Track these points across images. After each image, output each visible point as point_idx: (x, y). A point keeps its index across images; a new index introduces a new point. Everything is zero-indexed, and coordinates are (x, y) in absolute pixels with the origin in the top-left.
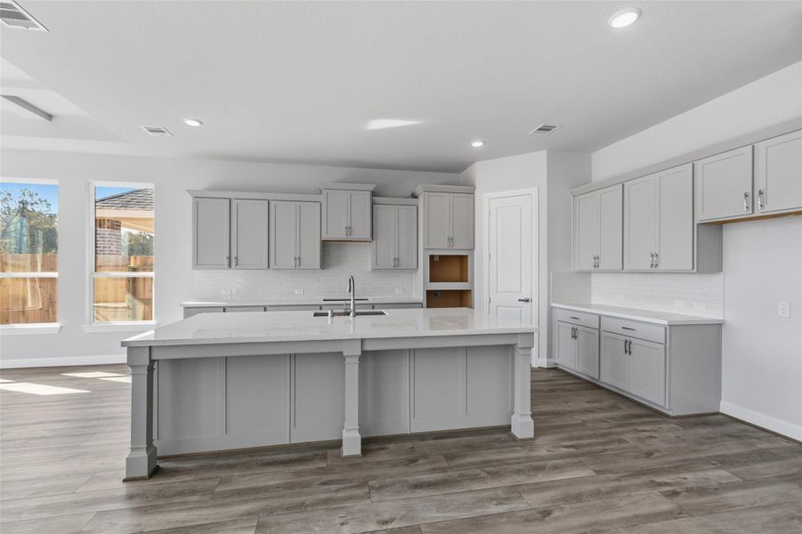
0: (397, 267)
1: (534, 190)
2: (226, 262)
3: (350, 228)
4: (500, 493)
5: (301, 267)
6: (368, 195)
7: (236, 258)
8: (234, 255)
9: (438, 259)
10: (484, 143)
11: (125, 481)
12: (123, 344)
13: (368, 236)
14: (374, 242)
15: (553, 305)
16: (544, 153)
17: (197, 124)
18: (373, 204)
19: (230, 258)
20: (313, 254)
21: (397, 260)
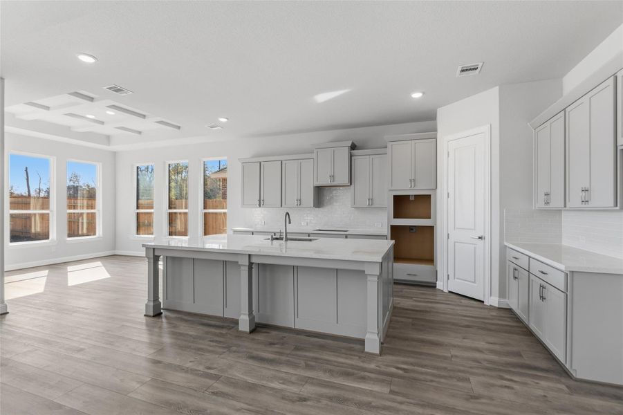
0: (371, 205)
1: (486, 128)
2: (258, 203)
3: (333, 176)
4: (293, 379)
5: (301, 206)
6: (347, 149)
7: (263, 200)
8: (262, 198)
9: (413, 199)
10: (424, 93)
11: (145, 315)
12: (143, 246)
13: (346, 181)
14: (352, 186)
15: (506, 244)
16: (495, 91)
17: (225, 120)
18: (351, 156)
19: (260, 201)
20: (309, 197)
21: (371, 200)
